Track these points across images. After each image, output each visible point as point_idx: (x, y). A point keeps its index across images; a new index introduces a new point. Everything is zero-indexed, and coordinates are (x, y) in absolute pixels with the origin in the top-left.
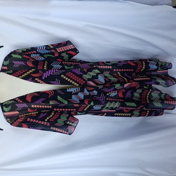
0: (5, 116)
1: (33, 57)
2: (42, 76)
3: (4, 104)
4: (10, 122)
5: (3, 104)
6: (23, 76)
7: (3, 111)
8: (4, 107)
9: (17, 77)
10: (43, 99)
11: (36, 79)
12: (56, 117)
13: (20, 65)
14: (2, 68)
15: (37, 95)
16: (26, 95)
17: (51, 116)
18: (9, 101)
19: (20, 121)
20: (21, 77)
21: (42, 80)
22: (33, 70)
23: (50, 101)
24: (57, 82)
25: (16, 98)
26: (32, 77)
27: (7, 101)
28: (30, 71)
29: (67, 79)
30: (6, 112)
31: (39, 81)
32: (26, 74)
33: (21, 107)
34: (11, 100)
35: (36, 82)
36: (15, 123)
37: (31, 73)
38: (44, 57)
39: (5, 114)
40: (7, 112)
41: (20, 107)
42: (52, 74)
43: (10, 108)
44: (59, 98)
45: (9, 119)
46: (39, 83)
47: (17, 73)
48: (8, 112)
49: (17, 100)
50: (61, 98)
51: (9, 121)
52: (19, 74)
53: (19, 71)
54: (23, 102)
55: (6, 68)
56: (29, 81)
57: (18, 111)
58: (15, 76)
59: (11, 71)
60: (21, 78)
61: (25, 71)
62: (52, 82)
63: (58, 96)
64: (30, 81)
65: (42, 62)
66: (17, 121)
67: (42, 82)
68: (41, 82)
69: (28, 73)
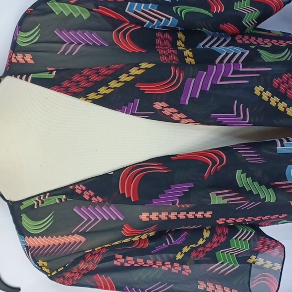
0: (27, 249)
1: (135, 13)
2: (180, 91)
3: (26, 205)
4: (47, 271)
5: (22, 208)
6: (103, 90)
7: (22, 231)
8: (24, 218)
9: (76, 95)
10: (185, 187)
11: (158, 105)
12: (215, 245)
13: (87, 44)
14: (10, 59)
15: (160, 169)
16: (118, 172)
17: (201, 242)
18: (45, 194)
19: (87, 269)
20: (92, 96)
21: (181, 109)
22: (144, 65)
23: (212, 195)
24: (238, 115)
25: (74, 184)
26: (142, 94)
27: (39, 195)
28: (134, 71)
29: (274, 101)
30: (33, 235)
31: (167, 112)
32: (113, 84)
33: (96, 219)
34: (53, 193)
35: (158, 116)
36: (68, 275)
37: (138, 78)
38: (175, 15)
39: (28, 244)
40: (37, 235)
41: (89, 219)
42: (218, 83)
43: (47, 222)
44: (241, 178)
45: (45, 264)
46: (168, 119)
47: (76, 78)
48: (42, 235)
49: (79, 192)
50: (247, 177)
51: (44, 269)
52: (84, 84)
53: (85, 72)
54: (104, 202)
55: (28, 58)
56: (127, 112)
57: (83, 234)
58: (66, 91)
59: (51, 72)
60: (95, 101)
61: (110, 72)
62: (220, 116)
63: (239, 172)
64: (133, 114)
65: (167, 36)
66: (75, 269)
67: (182, 116)
68: (176, 117)
69: (124, 78)
